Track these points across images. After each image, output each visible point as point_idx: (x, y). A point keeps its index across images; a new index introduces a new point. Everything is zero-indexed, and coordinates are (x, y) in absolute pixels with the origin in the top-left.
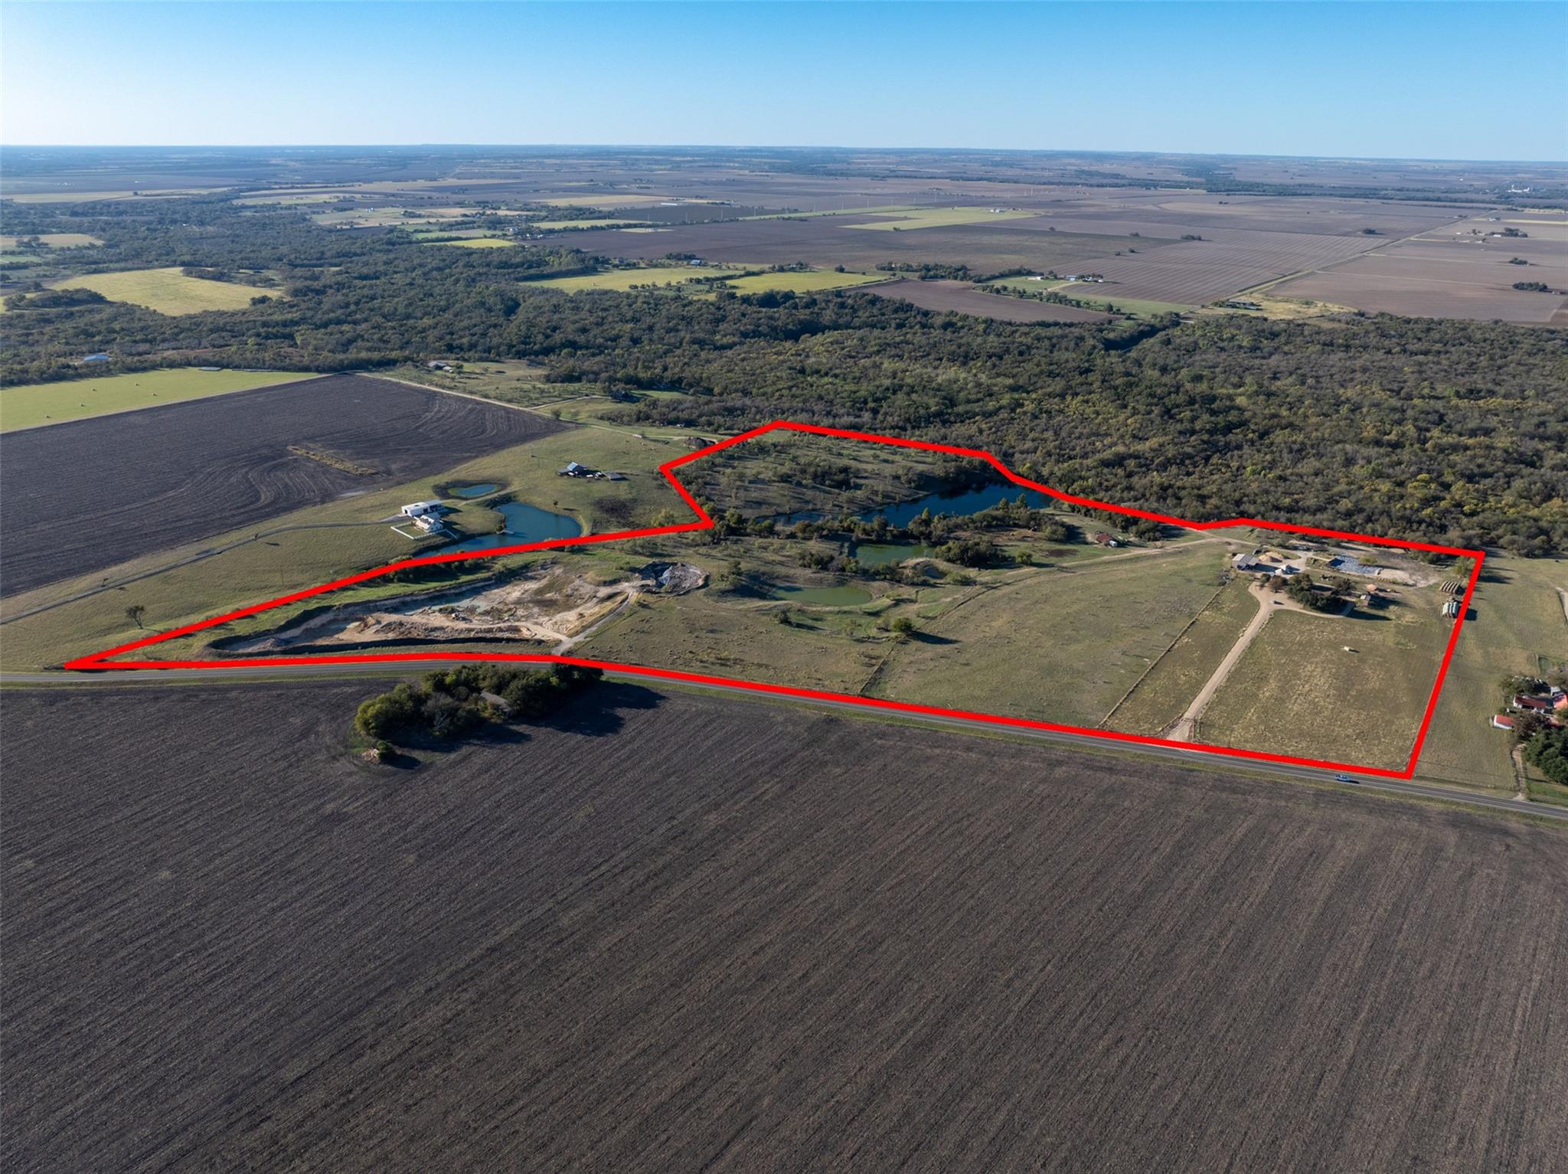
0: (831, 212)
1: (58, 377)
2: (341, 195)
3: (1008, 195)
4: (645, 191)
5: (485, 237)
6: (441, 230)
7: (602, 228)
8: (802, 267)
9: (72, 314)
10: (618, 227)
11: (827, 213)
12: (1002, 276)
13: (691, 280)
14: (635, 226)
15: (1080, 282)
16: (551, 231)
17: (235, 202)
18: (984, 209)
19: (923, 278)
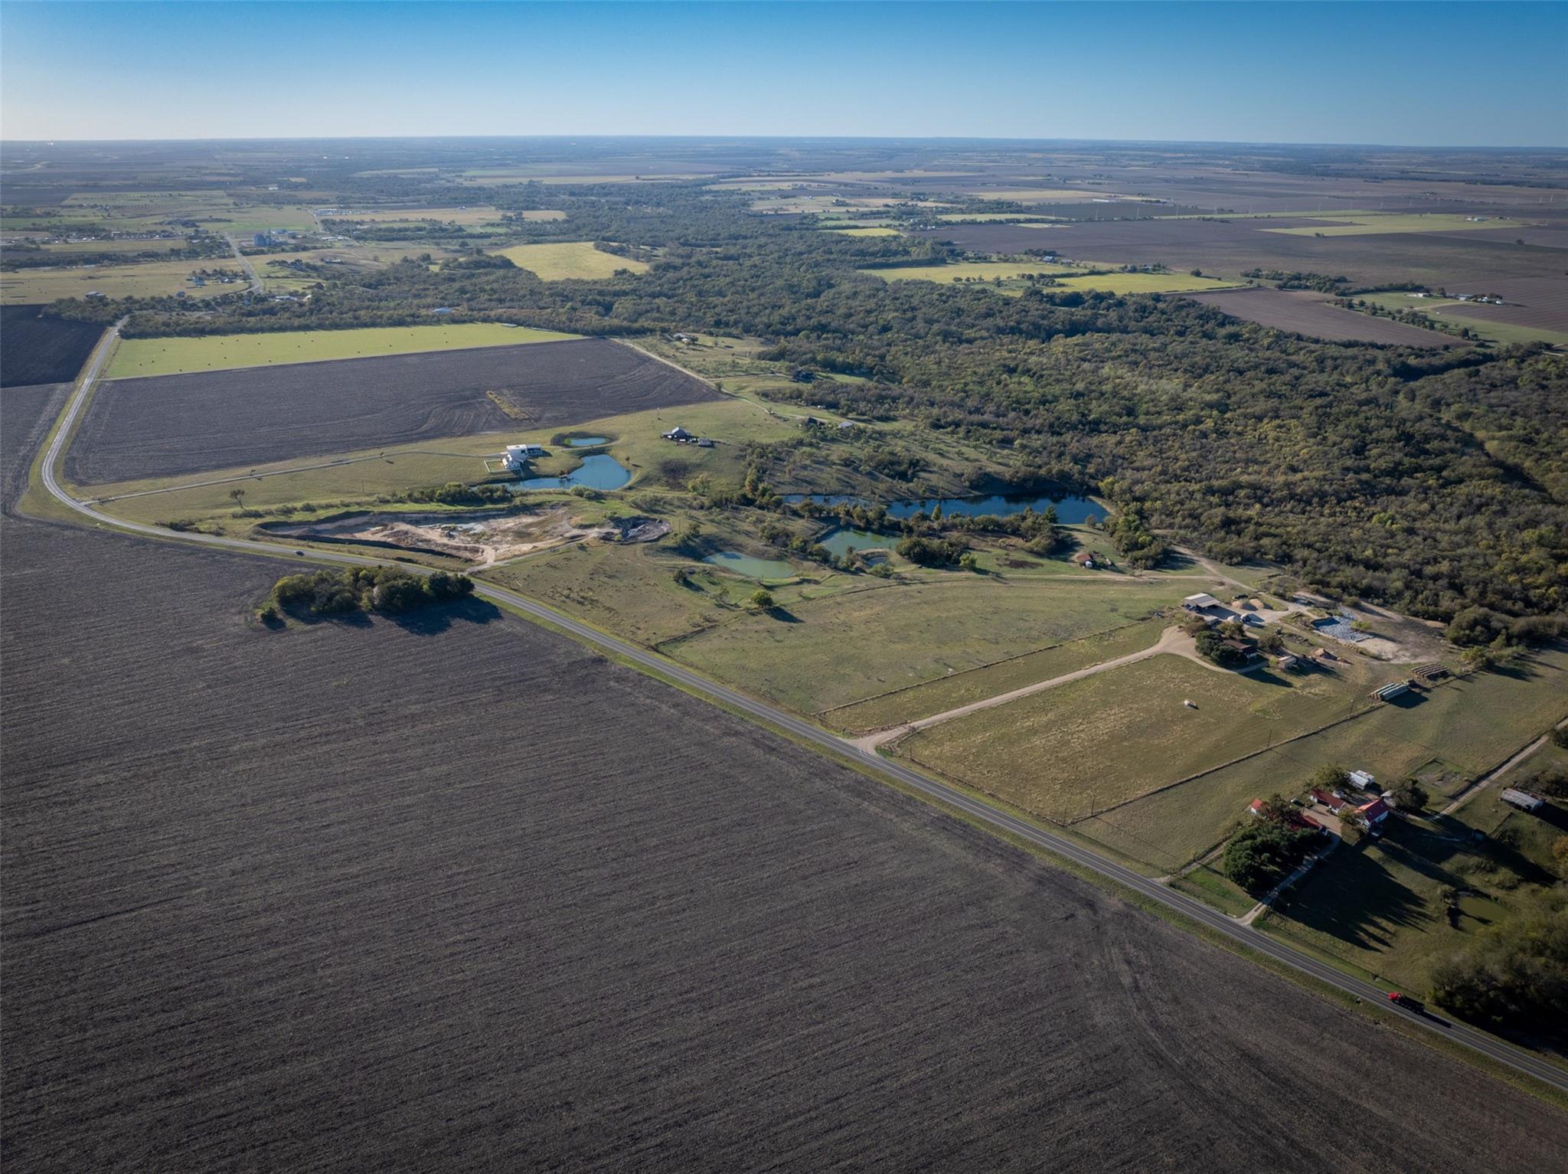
0: (1266, 215)
1: (400, 323)
2: (799, 183)
3: (1515, 202)
4: (1096, 187)
5: (881, 226)
6: (850, 219)
7: (1001, 222)
8: (1158, 269)
9: (473, 275)
10: (1019, 221)
11: (1259, 215)
12: (1379, 290)
13: (1023, 276)
14: (1036, 221)
15: (1471, 303)
16: (948, 223)
17: (704, 188)
18: (1462, 216)
19: (1280, 287)
